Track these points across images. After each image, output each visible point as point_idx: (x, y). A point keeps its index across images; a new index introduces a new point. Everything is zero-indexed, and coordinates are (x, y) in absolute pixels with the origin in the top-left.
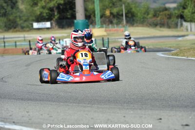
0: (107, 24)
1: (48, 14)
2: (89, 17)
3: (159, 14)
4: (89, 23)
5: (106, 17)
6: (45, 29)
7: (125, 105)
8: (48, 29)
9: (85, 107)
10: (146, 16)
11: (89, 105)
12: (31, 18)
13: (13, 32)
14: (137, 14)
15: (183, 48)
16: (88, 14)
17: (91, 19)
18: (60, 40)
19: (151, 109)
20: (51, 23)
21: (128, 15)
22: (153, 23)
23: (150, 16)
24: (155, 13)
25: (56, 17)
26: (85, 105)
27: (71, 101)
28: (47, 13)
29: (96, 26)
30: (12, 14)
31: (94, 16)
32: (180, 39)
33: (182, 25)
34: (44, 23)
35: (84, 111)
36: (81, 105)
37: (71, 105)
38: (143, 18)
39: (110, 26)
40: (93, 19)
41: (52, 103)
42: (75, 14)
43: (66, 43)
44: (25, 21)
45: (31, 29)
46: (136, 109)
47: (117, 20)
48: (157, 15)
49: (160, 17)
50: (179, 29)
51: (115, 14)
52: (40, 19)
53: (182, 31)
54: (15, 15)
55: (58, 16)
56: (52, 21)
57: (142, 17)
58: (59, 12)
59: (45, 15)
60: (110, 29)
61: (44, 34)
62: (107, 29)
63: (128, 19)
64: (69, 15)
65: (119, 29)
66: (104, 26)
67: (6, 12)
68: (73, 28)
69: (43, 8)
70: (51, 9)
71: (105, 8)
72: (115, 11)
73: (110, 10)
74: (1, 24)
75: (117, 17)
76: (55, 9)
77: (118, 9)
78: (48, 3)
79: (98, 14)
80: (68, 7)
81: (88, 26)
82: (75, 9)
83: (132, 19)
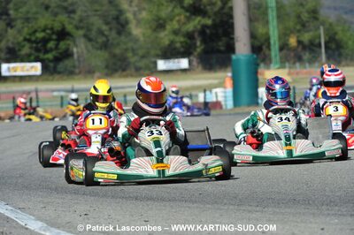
0: (292, 61)
1: (184, 44)
2: (259, 49)
4: (259, 61)
5: (290, 49)
6: (179, 73)
7: (324, 207)
8: (184, 71)
9: (250, 212)
11: (258, 209)
12: (153, 52)
13: (120, 77)
14: (346, 43)
16: (257, 43)
17: (262, 53)
18: (205, 91)
20: (189, 61)
21: (330, 45)
25: (199, 50)
26: (250, 208)
27: (225, 201)
28: (181, 43)
29: (272, 65)
30: (118, 44)
31: (269, 47)
34: (176, 60)
36: (243, 208)
37: (226, 208)
39: (298, 65)
40: (267, 52)
41: (191, 205)
42: (234, 44)
43: (217, 97)
44: (143, 57)
45: (153, 70)
46: (345, 215)
47: (310, 54)
51: (307, 43)
52: (169, 53)
54: (125, 47)
55: (202, 47)
56: (192, 58)
58: (204, 41)
59: (178, 45)
60: (298, 70)
61: (177, 80)
62: (292, 71)
63: (330, 52)
64: (221, 45)
66: (287, 64)
67: (108, 40)
68: (229, 69)
69: (176, 33)
70: (190, 36)
71: (288, 32)
72: (306, 37)
73: (298, 37)
74: (99, 63)
75: (310, 49)
76: (196, 35)
77: (311, 33)
78: (184, 24)
79: (275, 44)
80: (220, 31)
81: (258, 65)
82: (233, 34)
83: (337, 53)
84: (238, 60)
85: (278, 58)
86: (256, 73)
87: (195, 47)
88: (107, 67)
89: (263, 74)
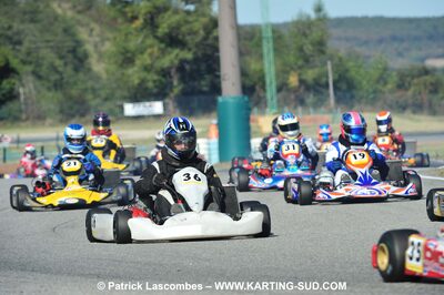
0: (292, 106)
1: (158, 83)
2: (252, 89)
3: (409, 84)
4: (251, 105)
5: (289, 90)
6: (151, 119)
8: (158, 117)
10: (380, 87)
12: (118, 93)
14: (360, 83)
16: (248, 83)
17: (255, 94)
20: (164, 105)
21: (339, 85)
22: (397, 102)
23: (389, 86)
24: (401, 79)
25: (176, 91)
28: (154, 81)
29: (268, 110)
30: (75, 83)
31: (263, 87)
34: (147, 104)
38: (375, 92)
39: (300, 109)
40: (262, 95)
42: (220, 83)
43: (199, 149)
44: (106, 99)
45: (119, 117)
47: (315, 95)
48: (407, 84)
49: (412, 89)
51: (311, 82)
52: (139, 95)
54: (81, 86)
55: (180, 87)
56: (167, 100)
57: (371, 90)
58: (182, 80)
59: (150, 85)
60: (300, 116)
61: (149, 128)
63: (339, 93)
64: (204, 85)
65: (319, 116)
66: (286, 109)
67: (62, 79)
68: (214, 114)
69: (147, 69)
70: (165, 73)
71: (288, 69)
72: (310, 75)
73: (300, 75)
74: (52, 107)
75: (314, 89)
76: (173, 71)
77: (316, 71)
78: (158, 58)
79: (271, 83)
80: (203, 67)
81: (249, 110)
82: (219, 71)
83: (348, 95)
84: (225, 103)
85: (275, 101)
86: (248, 119)
87: (171, 87)
88: (61, 111)
89: (257, 122)
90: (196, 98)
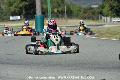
0: (55, 18)
1: (19, 11)
2: (44, 13)
5: (54, 13)
6: (17, 21)
7: (66, 67)
8: (19, 20)
9: (41, 68)
10: (79, 12)
11: (44, 67)
12: (8, 14)
14: (74, 11)
15: (102, 33)
16: (43, 11)
19: (82, 70)
21: (68, 12)
22: (84, 17)
23: (81, 12)
24: (84, 11)
25: (24, 13)
26: (41, 67)
27: (33, 64)
28: (18, 11)
31: (47, 12)
32: (100, 27)
33: (101, 18)
34: (16, 17)
35: (41, 71)
36: (39, 67)
37: (33, 67)
38: (77, 14)
39: (57, 18)
40: (47, 14)
41: (21, 66)
42: (36, 11)
44: (5, 15)
45: (8, 20)
46: (73, 70)
47: (61, 15)
48: (86, 12)
49: (88, 13)
50: (99, 21)
51: (60, 11)
52: (14, 14)
53: (101, 22)
55: (25, 12)
56: (22, 16)
58: (26, 10)
59: (17, 11)
60: (57, 20)
61: (17, 23)
63: (68, 14)
64: (31, 12)
68: (34, 20)
69: (16, 7)
70: (21, 8)
71: (54, 7)
72: (60, 9)
73: (57, 9)
75: (61, 13)
76: (23, 8)
77: (62, 8)
78: (19, 4)
79: (50, 11)
80: (31, 7)
81: (44, 18)
82: (36, 8)
83: (70, 15)
84: (37, 17)
85: (50, 16)
86: (43, 21)
87: (23, 12)
89: (46, 22)
90: (29, 15)
